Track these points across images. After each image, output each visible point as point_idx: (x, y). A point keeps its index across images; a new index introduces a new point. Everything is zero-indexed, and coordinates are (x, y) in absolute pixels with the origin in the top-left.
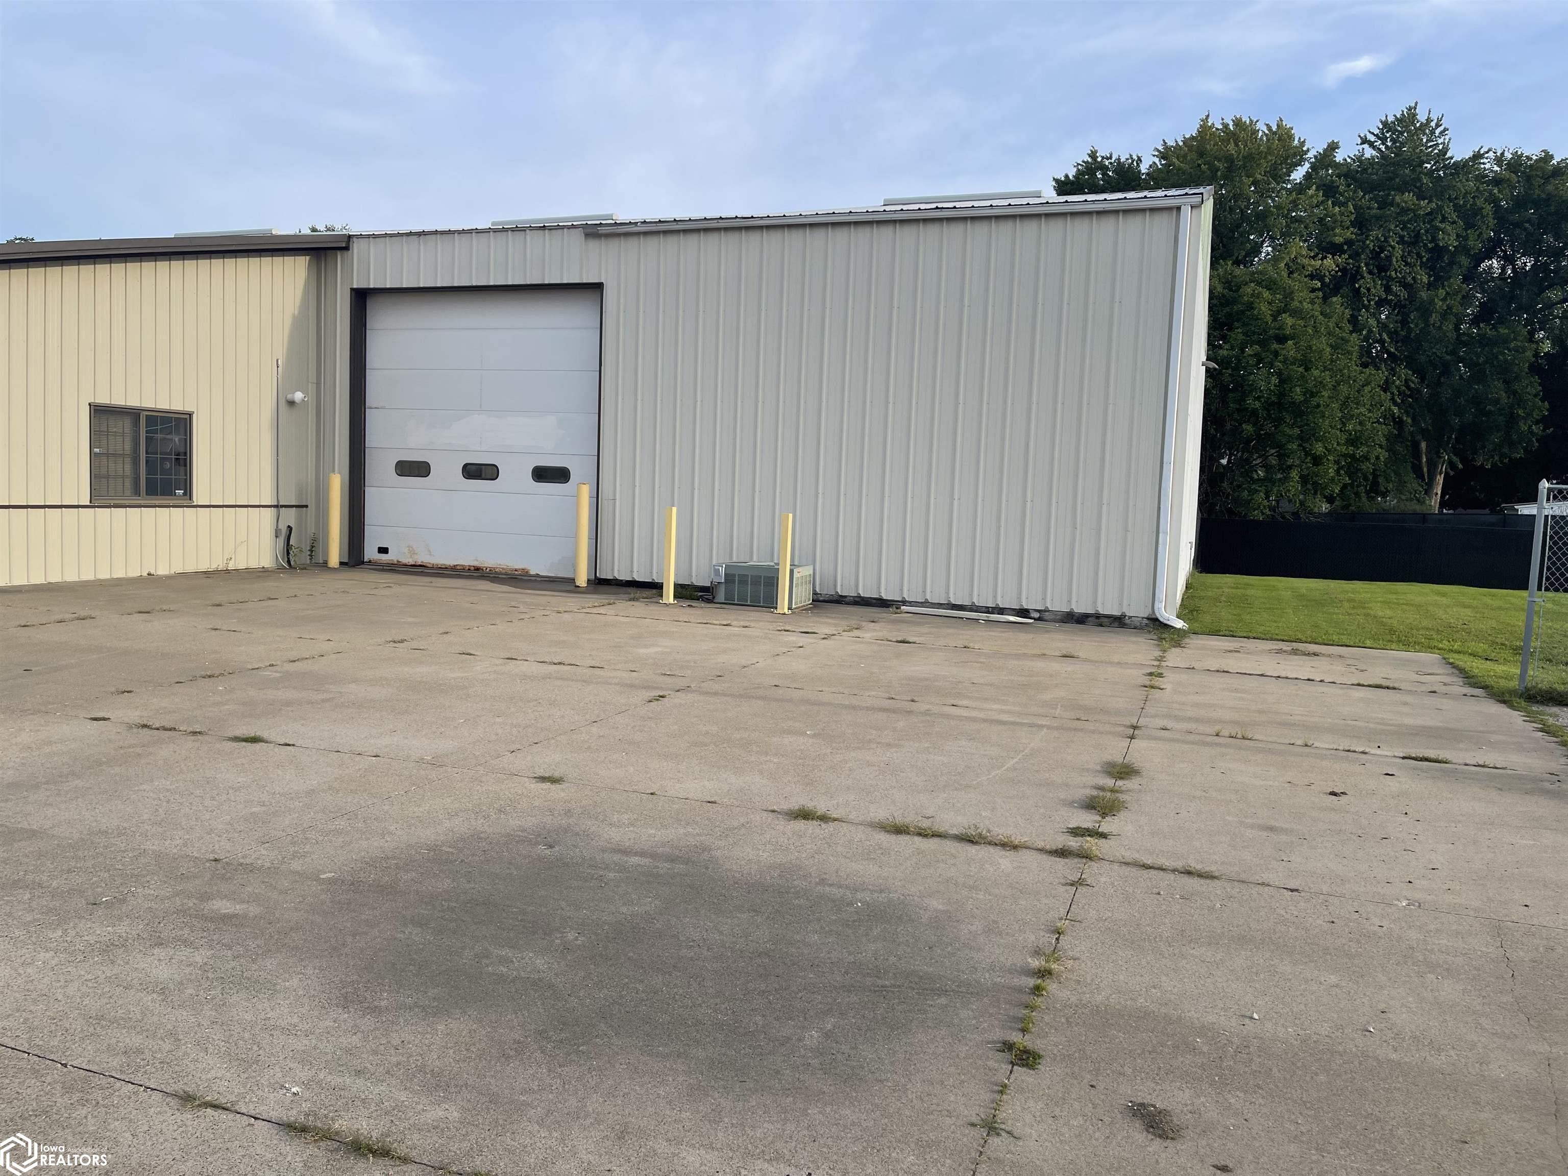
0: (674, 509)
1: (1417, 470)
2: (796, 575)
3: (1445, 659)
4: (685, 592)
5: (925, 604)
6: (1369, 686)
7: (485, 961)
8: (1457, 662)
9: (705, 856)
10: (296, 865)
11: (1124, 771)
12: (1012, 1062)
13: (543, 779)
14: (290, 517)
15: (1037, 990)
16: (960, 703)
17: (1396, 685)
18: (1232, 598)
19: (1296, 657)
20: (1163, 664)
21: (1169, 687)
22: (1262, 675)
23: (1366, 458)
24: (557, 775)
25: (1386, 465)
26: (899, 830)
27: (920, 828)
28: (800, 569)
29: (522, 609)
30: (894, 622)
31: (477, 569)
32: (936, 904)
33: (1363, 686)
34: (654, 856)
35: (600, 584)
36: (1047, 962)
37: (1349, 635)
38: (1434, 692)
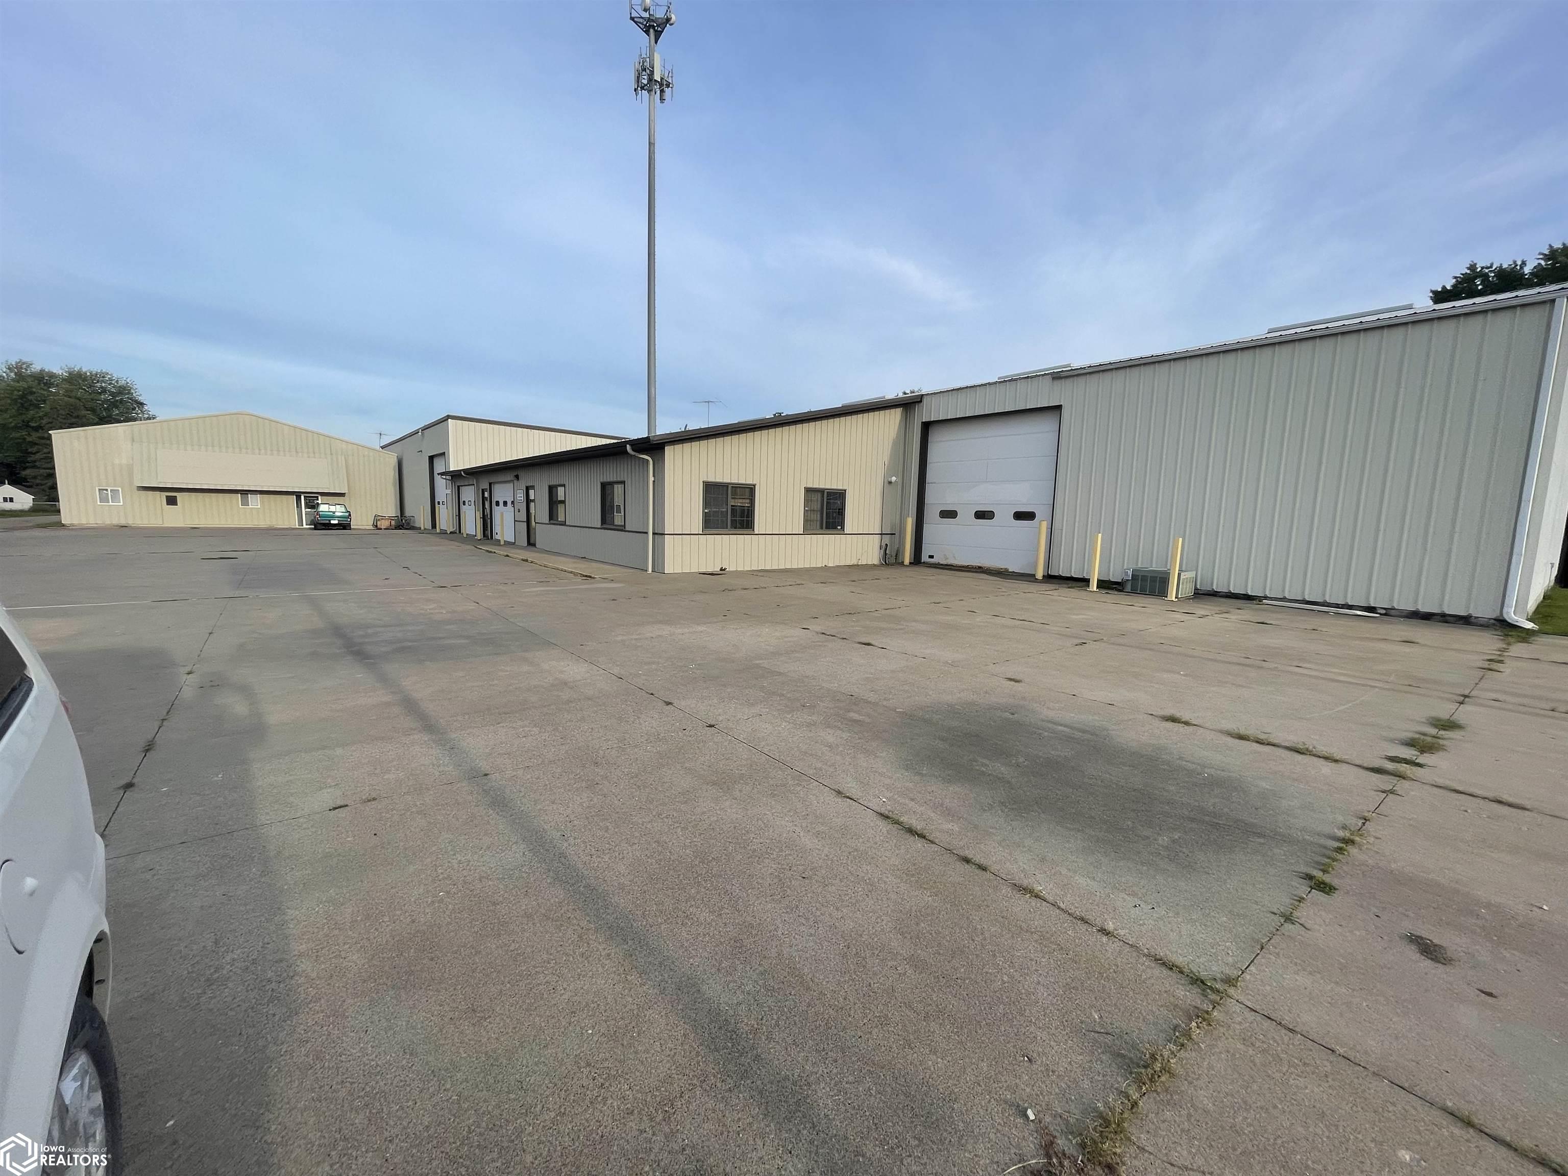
0: (1100, 535)
2: (1182, 577)
4: (1104, 585)
5: (1284, 599)
7: (974, 763)
9: (1105, 733)
10: (885, 703)
11: (1450, 725)
12: (1311, 887)
13: (1010, 680)
14: (887, 539)
15: (1340, 850)
16: (1304, 665)
20: (1506, 653)
21: (1508, 671)
24: (1018, 678)
26: (1241, 737)
27: (1257, 738)
28: (1186, 573)
29: (1004, 590)
30: (1257, 610)
31: (980, 567)
32: (1264, 784)
34: (1071, 728)
35: (1050, 578)
36: (1351, 835)
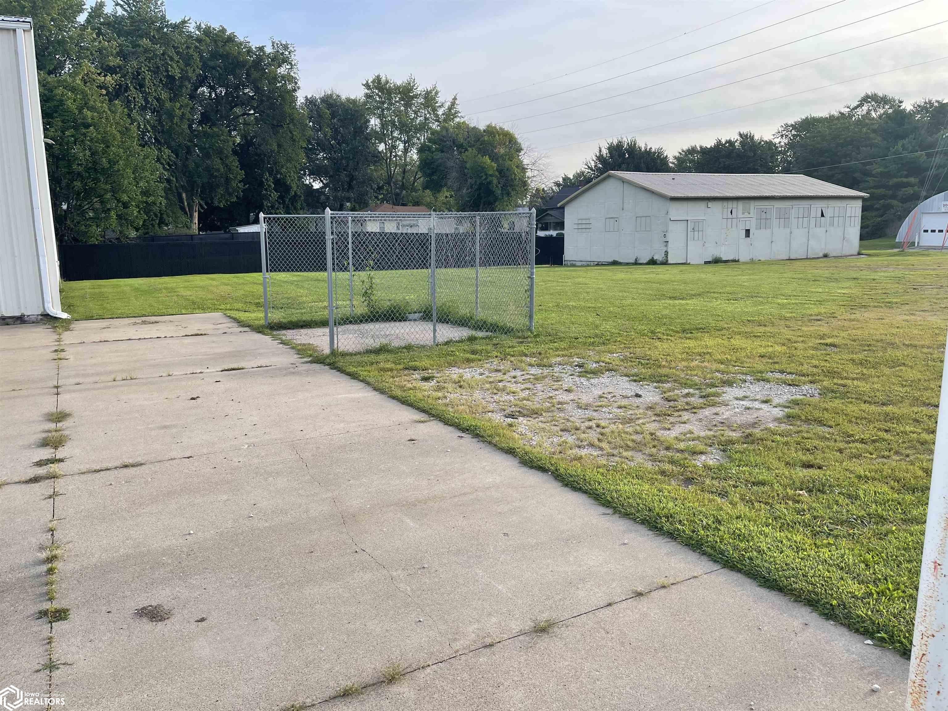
1: (183, 209)
3: (225, 314)
6: (192, 335)
8: (232, 315)
11: (60, 416)
12: (50, 622)
15: (50, 571)
17: (205, 332)
18: (94, 295)
19: (146, 325)
20: (62, 343)
21: (72, 357)
22: (130, 339)
23: (154, 203)
25: (166, 208)
33: (189, 336)
36: (50, 551)
37: (171, 308)
38: (226, 333)
